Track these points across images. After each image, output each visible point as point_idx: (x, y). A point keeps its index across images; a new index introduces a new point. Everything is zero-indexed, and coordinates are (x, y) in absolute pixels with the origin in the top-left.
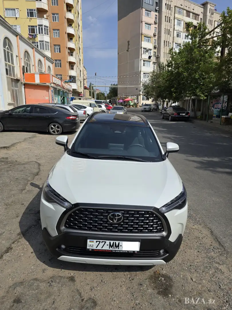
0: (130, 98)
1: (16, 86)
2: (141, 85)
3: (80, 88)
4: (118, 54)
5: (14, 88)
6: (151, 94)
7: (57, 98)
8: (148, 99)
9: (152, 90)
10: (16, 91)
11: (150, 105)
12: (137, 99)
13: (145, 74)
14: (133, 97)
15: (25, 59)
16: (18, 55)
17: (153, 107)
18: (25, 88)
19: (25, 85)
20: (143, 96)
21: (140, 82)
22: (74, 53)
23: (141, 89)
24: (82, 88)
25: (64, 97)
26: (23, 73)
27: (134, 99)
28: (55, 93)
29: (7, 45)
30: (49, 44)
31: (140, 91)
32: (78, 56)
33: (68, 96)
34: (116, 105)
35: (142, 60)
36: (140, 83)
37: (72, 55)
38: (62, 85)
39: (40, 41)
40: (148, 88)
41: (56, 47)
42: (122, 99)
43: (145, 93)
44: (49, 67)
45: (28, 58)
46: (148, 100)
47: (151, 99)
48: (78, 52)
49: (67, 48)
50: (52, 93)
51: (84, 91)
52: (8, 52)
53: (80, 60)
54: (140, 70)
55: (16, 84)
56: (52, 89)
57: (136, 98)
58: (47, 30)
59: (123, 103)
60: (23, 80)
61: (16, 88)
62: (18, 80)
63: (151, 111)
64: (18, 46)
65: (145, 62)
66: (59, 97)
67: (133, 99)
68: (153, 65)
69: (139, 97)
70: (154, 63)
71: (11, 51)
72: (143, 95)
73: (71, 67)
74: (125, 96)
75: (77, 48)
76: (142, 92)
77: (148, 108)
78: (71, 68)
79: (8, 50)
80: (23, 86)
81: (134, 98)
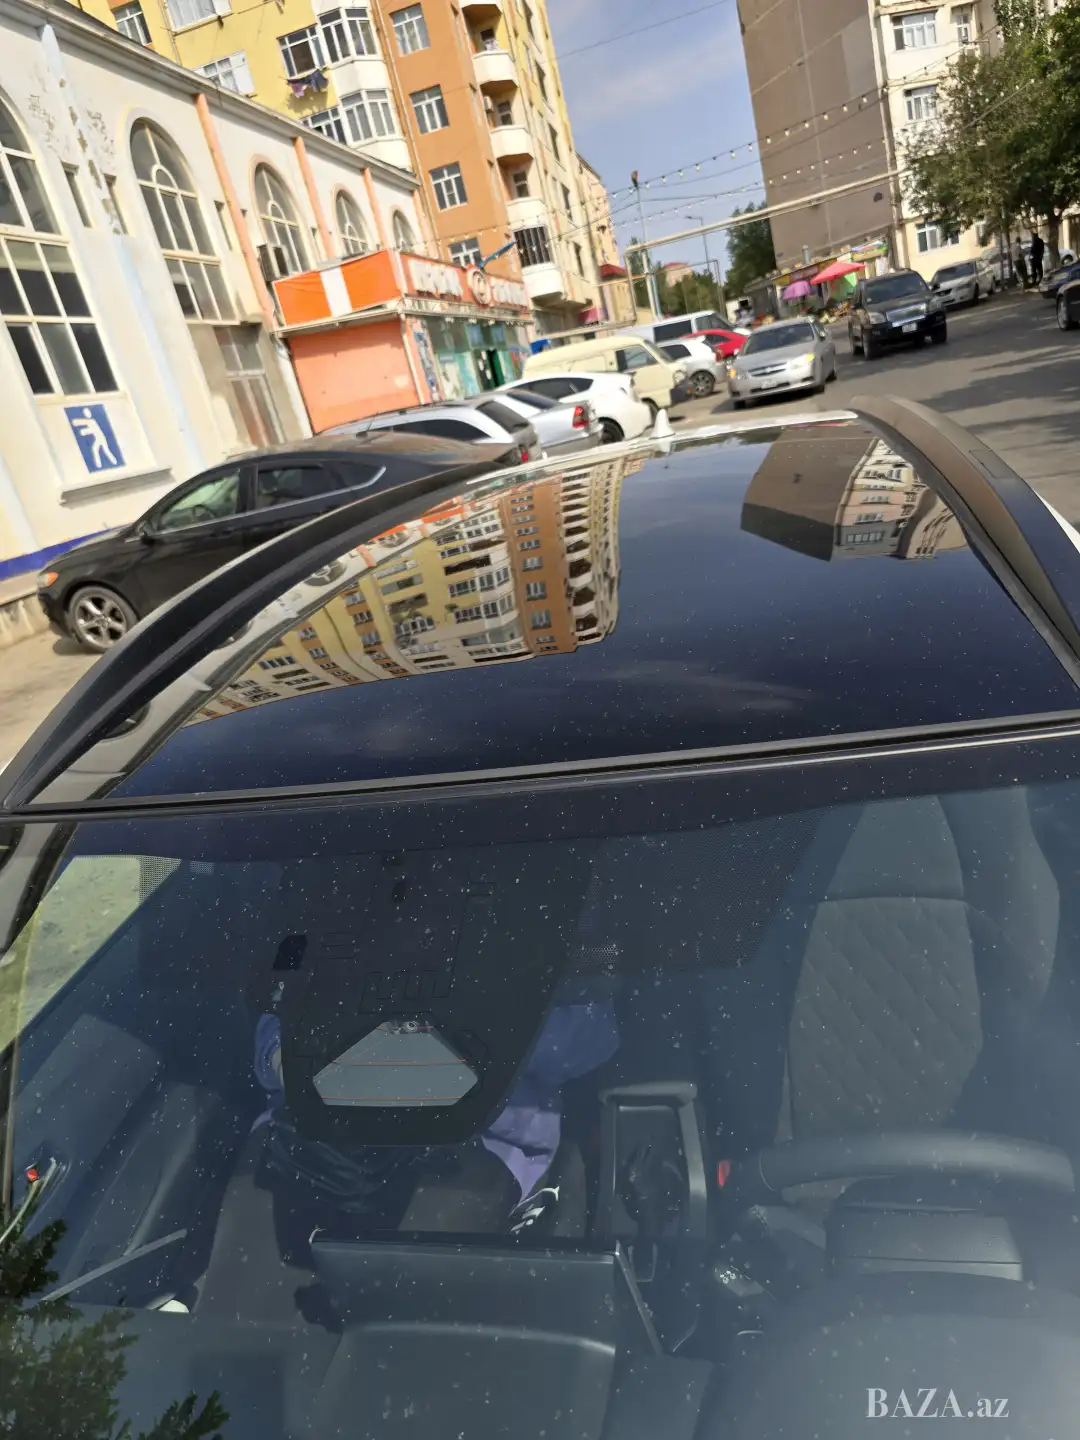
0: (845, 259)
1: (252, 361)
2: (901, 164)
3: (576, 279)
4: (743, 31)
5: (242, 373)
6: (965, 203)
7: (452, 369)
8: (951, 234)
9: (970, 176)
10: (254, 384)
11: (969, 267)
12: (886, 255)
13: (912, 99)
14: (861, 251)
15: (262, 209)
16: (222, 199)
17: (991, 271)
18: (291, 358)
19: (289, 340)
20: (920, 226)
21: (893, 150)
22: (517, 108)
23: (902, 187)
24: (591, 274)
25: (492, 355)
26: (268, 285)
27: (872, 260)
28: (438, 346)
29: (154, 162)
30: (389, 99)
31: (899, 199)
32: (536, 114)
33: (515, 337)
34: (777, 318)
35: (886, 21)
36: (894, 158)
37: (507, 120)
38: (471, 291)
39: (346, 100)
40: (945, 170)
41: (423, 104)
42: (801, 276)
43: (928, 205)
44: (398, 215)
45: (278, 198)
46: (955, 241)
47: (973, 227)
48: (536, 90)
49: (474, 90)
50: (423, 350)
51: (601, 290)
52: (169, 199)
53: (554, 134)
54: (880, 81)
55: (246, 347)
56: (417, 326)
57: (881, 252)
58: (365, 25)
59: (812, 298)
60: (274, 322)
61: (250, 372)
62: (250, 330)
63: (984, 301)
64: (212, 151)
65: (904, 26)
66: (462, 357)
67: (862, 261)
68: (955, 26)
69: (899, 236)
70: (959, 13)
71: (181, 186)
72: (922, 221)
73: (514, 186)
74: (816, 253)
75: (525, 75)
76: (915, 205)
77: (960, 287)
78: (515, 192)
79: (168, 183)
80: (283, 352)
81: (870, 254)
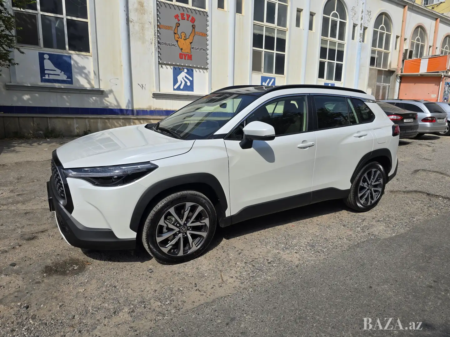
1: (387, 81)
5: (382, 84)
10: (384, 88)
15: (413, 39)
16: (399, 36)
18: (400, 83)
19: (402, 77)
26: (403, 61)
45: (421, 36)
52: (382, 34)
55: (387, 77)
60: (400, 71)
61: (385, 84)
62: (391, 72)
64: (403, 21)
71: (387, 31)
79: (383, 30)
80: (399, 80)
